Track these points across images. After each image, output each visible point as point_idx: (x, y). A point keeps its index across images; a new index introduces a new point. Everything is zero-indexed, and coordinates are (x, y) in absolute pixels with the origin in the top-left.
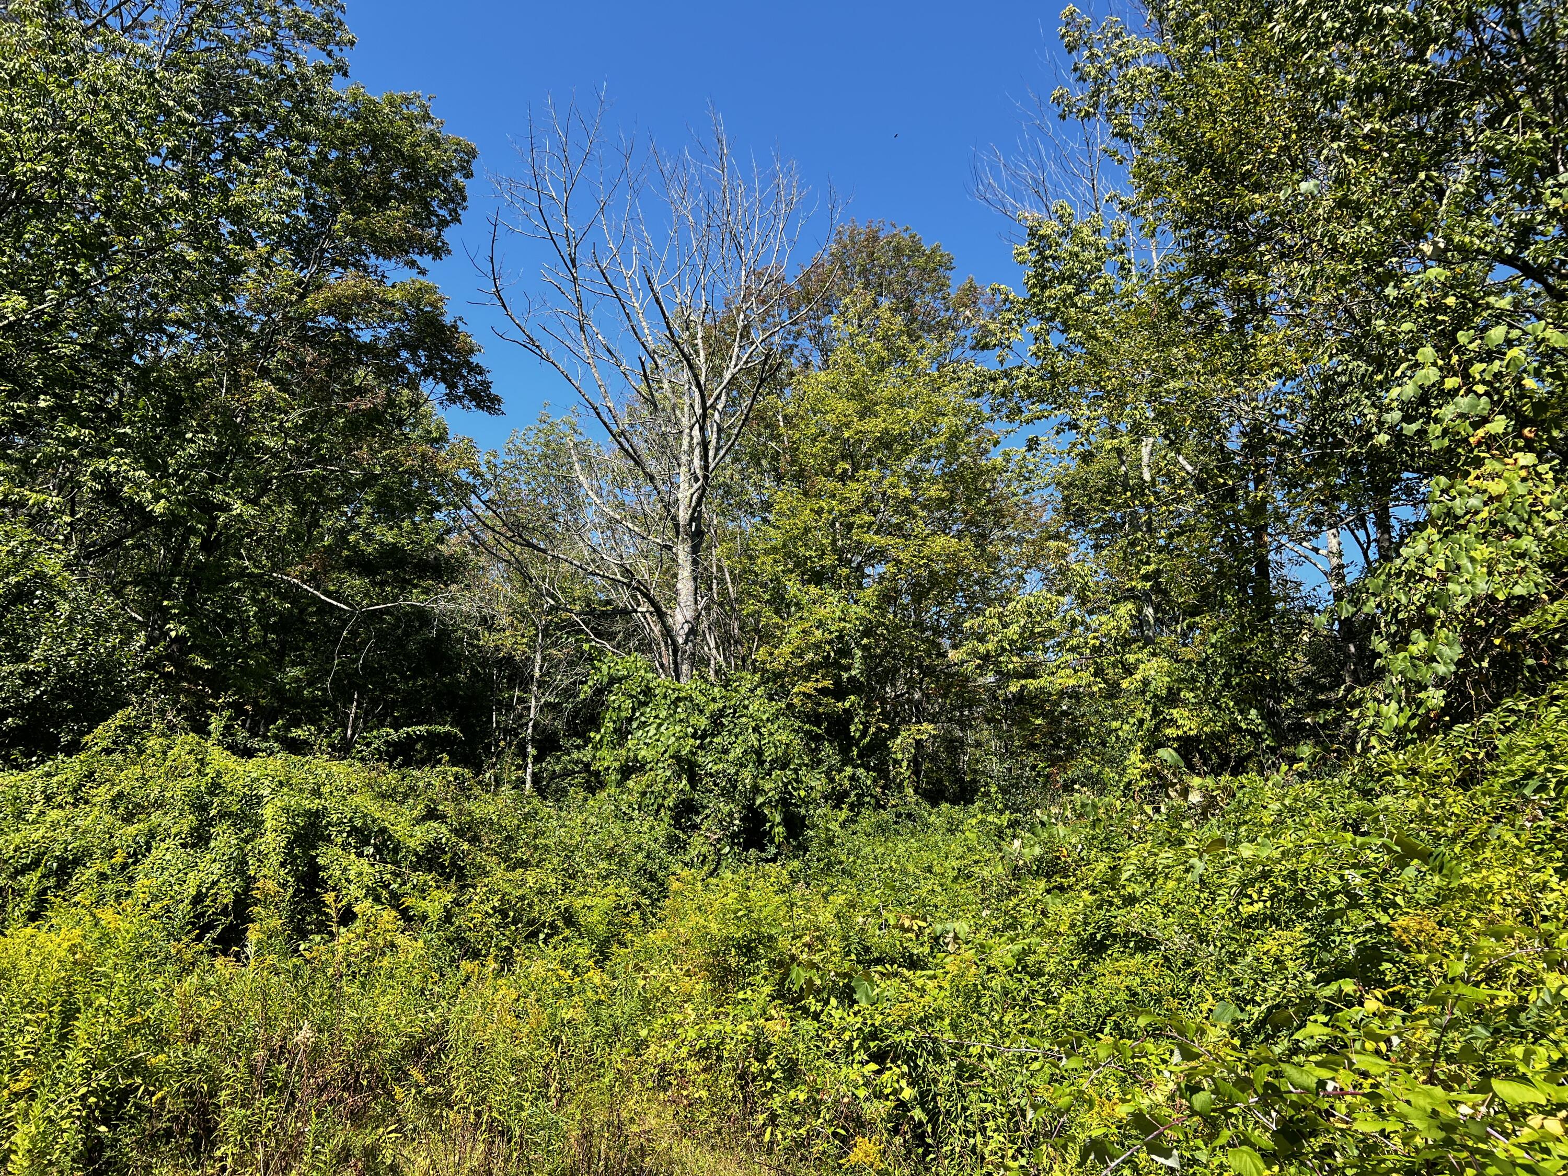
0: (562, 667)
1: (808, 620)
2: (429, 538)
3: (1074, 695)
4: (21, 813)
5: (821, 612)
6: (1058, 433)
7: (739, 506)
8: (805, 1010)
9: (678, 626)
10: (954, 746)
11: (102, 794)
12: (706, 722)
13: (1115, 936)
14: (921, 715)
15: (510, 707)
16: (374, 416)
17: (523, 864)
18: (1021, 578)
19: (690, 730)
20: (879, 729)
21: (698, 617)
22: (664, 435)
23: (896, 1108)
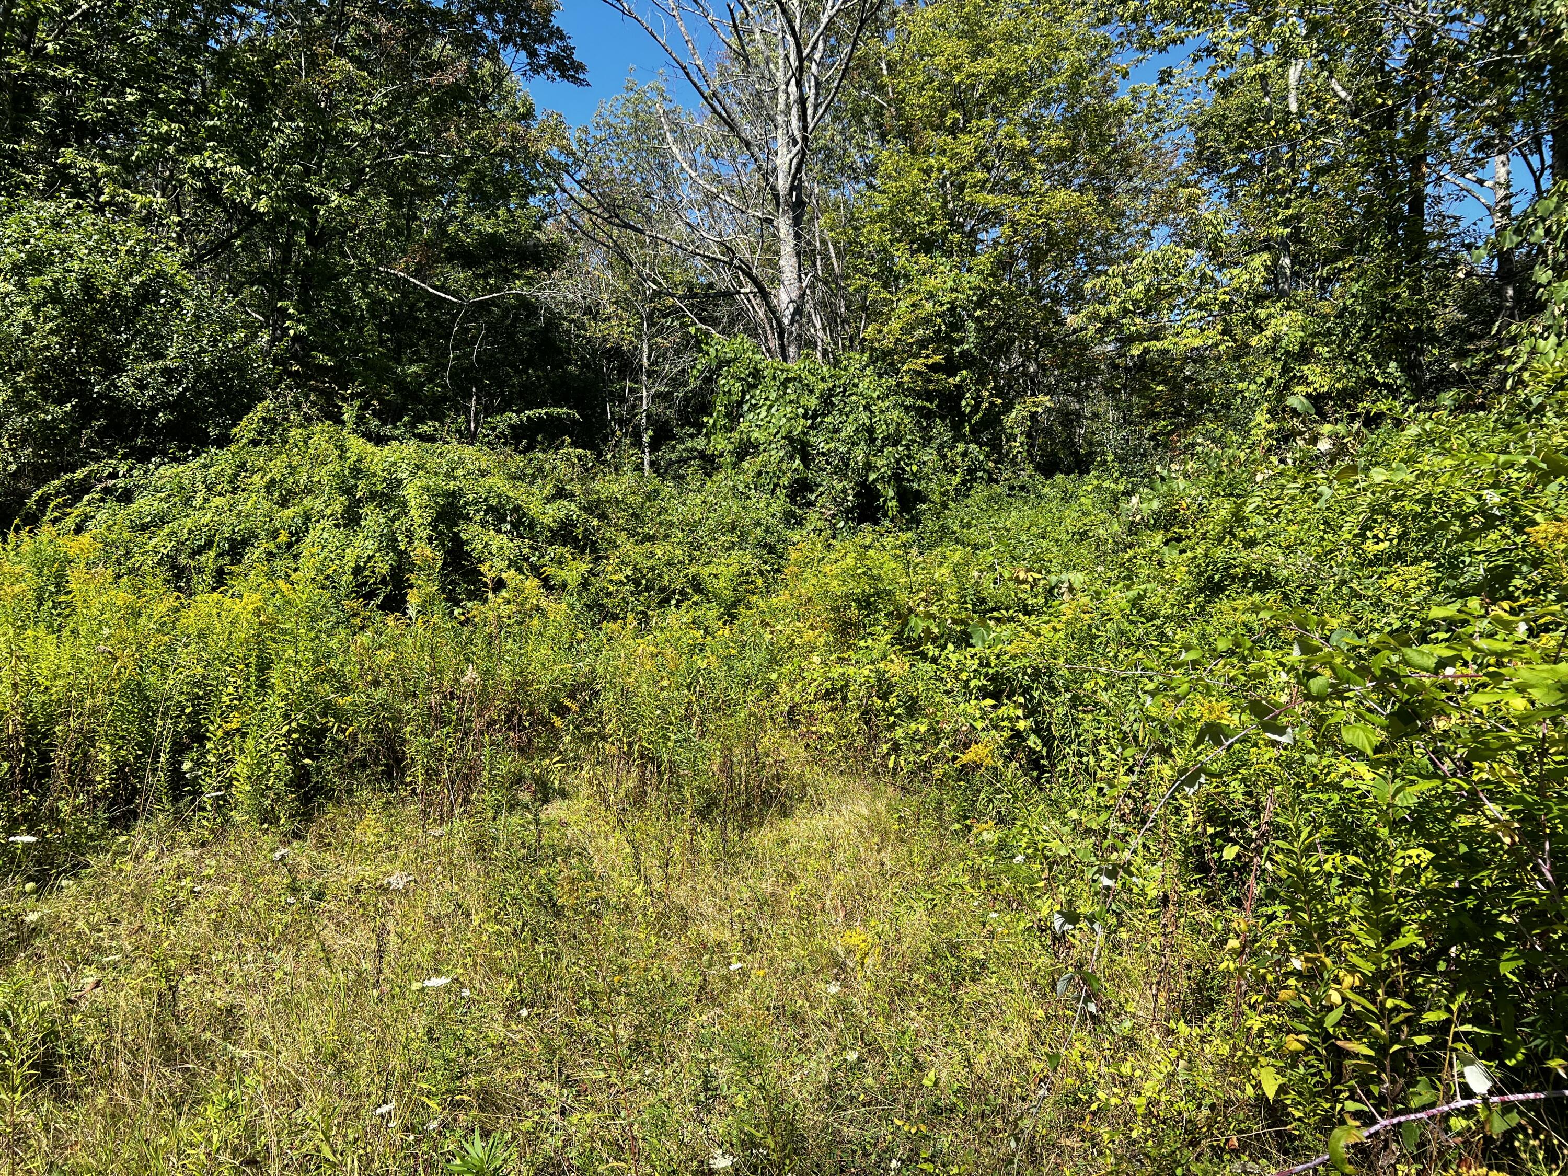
0: (669, 355)
1: (918, 293)
2: (525, 226)
3: (1198, 357)
4: (189, 499)
5: (932, 283)
6: (1195, 61)
7: (842, 170)
8: (924, 656)
9: (783, 306)
10: (1069, 419)
11: (257, 481)
12: (816, 402)
13: (1233, 578)
14: (1035, 386)
15: (623, 400)
16: (457, 93)
17: (651, 538)
18: (1147, 234)
19: (801, 411)
20: (992, 404)
21: (803, 295)
22: (758, 94)
23: (1011, 738)
